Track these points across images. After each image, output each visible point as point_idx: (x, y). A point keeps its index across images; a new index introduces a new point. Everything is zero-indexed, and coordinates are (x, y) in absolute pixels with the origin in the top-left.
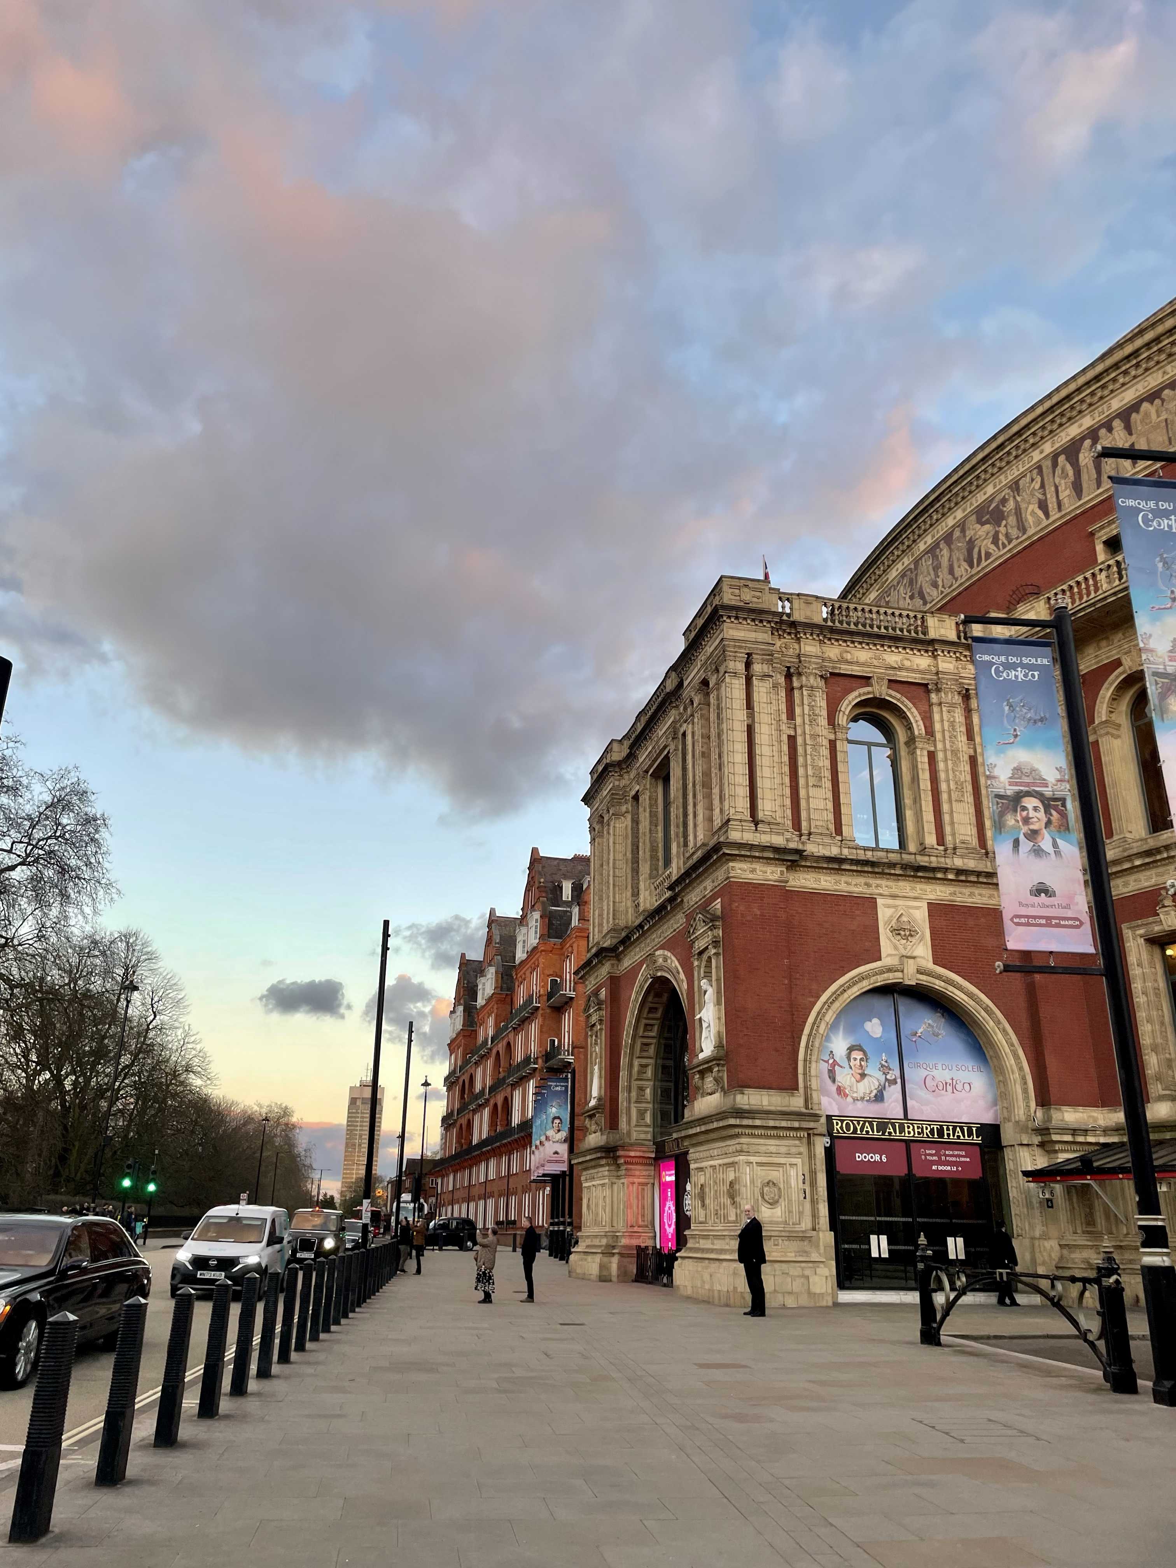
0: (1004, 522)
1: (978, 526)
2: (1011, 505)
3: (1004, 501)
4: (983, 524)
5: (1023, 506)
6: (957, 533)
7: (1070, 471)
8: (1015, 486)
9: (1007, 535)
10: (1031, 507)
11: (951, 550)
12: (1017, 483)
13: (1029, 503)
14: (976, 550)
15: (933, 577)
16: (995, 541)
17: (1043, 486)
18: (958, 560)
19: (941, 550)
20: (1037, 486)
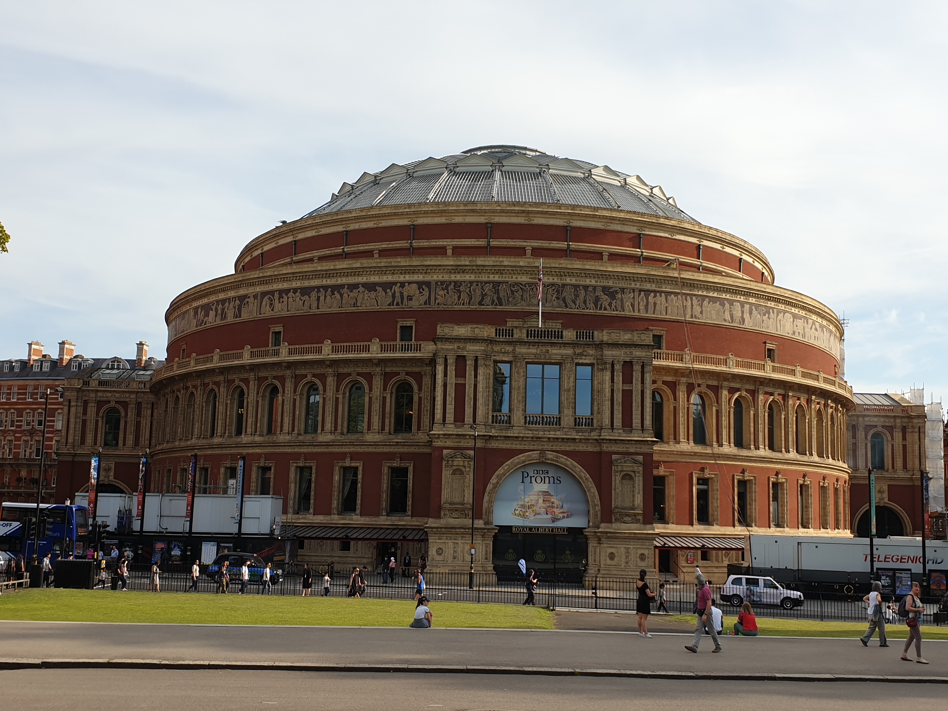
0: (615, 301)
1: (602, 294)
2: (619, 296)
3: (616, 292)
4: (605, 294)
5: (625, 301)
6: (590, 289)
7: (645, 301)
8: (623, 290)
9: (615, 306)
10: (627, 303)
11: (586, 293)
12: (624, 289)
13: (627, 301)
14: (600, 303)
15: (574, 299)
16: (610, 305)
17: (634, 298)
18: (590, 300)
19: (580, 290)
20: (632, 297)
